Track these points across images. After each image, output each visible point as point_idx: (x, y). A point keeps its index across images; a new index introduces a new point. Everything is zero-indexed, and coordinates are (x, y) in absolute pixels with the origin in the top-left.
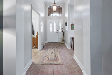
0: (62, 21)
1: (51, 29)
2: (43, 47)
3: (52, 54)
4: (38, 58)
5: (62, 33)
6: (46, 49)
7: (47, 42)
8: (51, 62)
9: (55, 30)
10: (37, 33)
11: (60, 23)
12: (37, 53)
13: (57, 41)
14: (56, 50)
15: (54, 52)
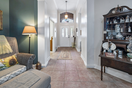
0: (73, 27)
1: (63, 34)
2: (56, 50)
3: (64, 54)
4: (54, 57)
5: (74, 38)
6: (59, 51)
7: (59, 46)
8: (63, 58)
9: (67, 36)
10: (52, 38)
11: (72, 29)
12: (52, 54)
13: (69, 46)
14: (68, 52)
15: (65, 54)
